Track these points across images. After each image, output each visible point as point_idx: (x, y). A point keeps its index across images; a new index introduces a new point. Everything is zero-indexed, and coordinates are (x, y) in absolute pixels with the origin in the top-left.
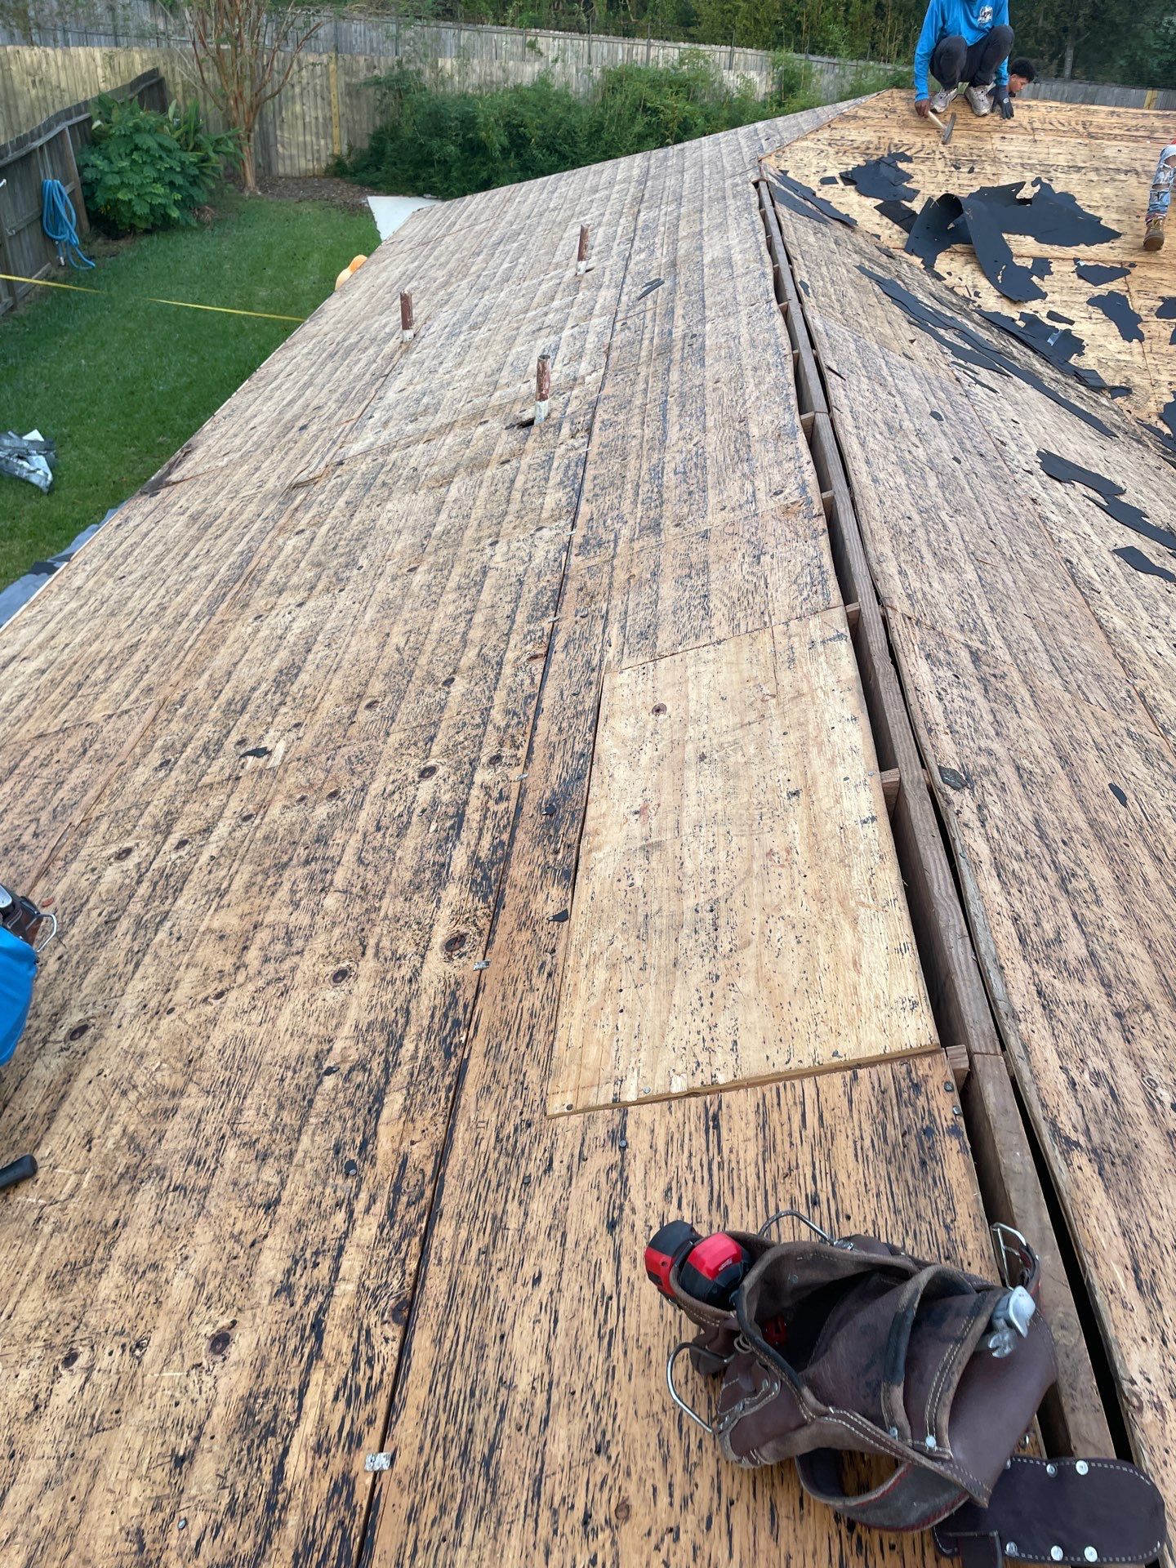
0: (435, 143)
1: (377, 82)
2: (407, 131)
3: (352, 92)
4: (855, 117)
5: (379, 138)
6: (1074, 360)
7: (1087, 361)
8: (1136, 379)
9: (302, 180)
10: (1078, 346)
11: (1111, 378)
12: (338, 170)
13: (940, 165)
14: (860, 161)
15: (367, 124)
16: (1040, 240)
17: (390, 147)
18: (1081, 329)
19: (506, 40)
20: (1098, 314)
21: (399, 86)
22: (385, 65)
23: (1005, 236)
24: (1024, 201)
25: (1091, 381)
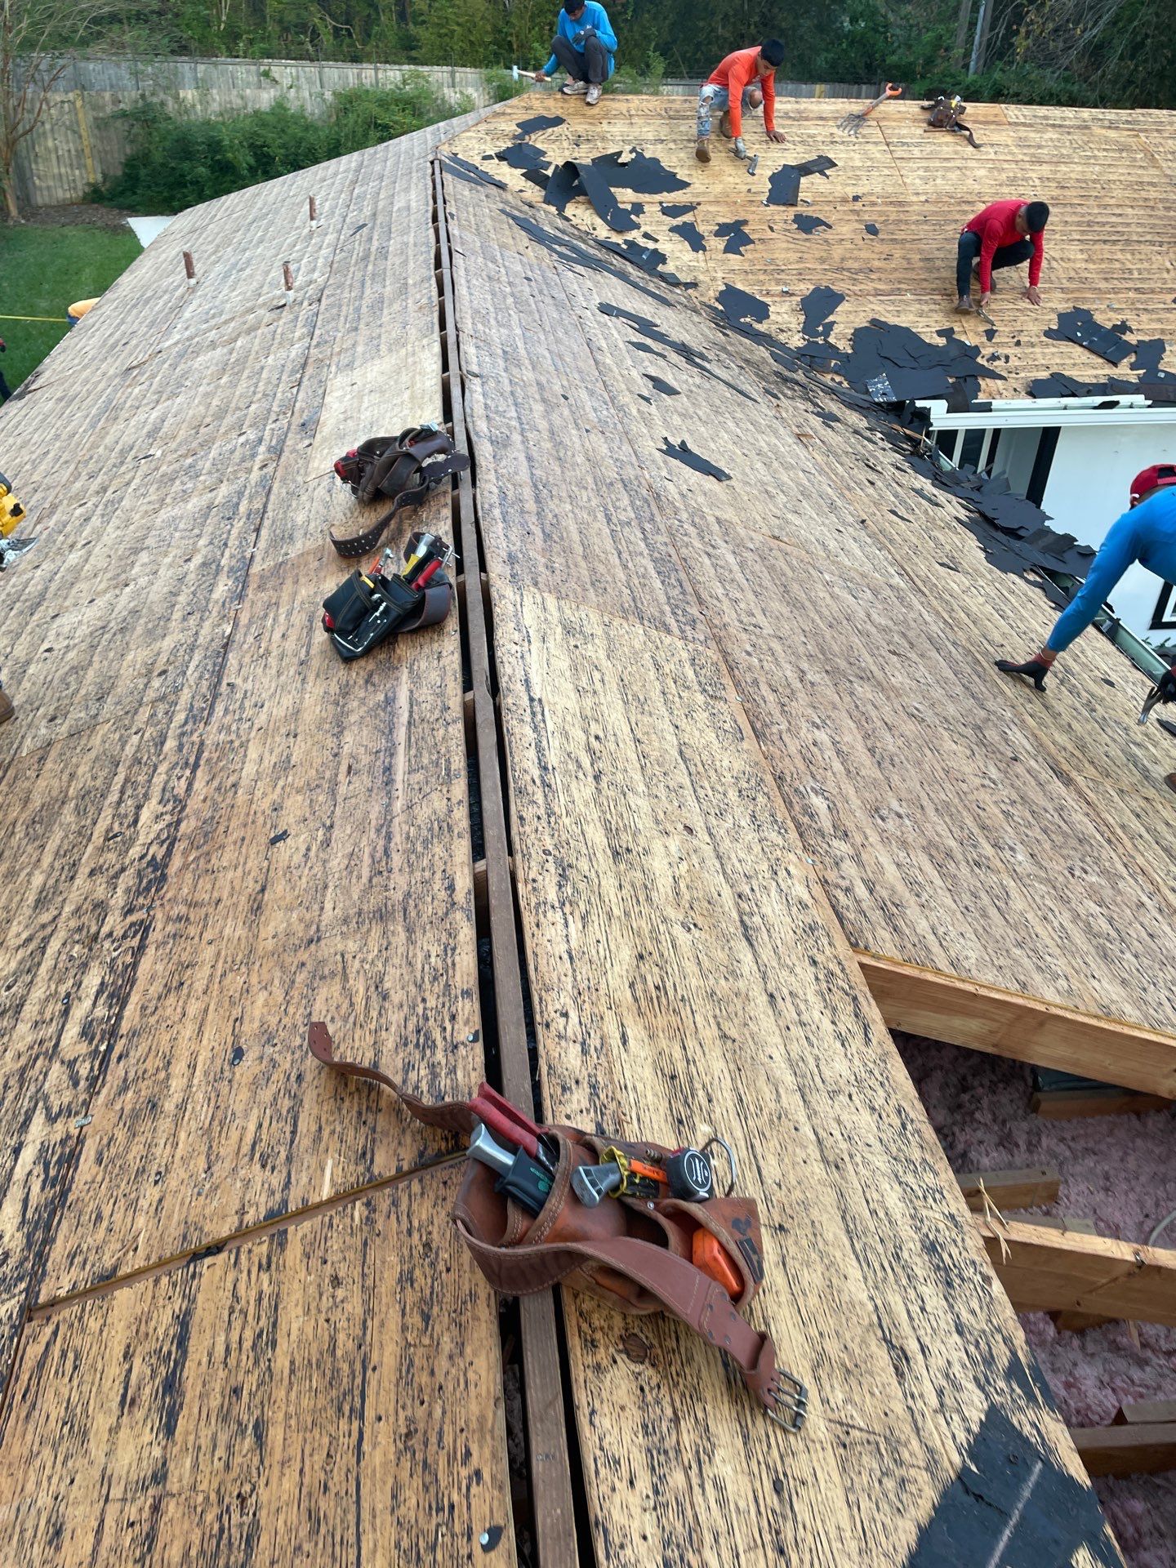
0: (186, 165)
1: (124, 115)
2: (158, 157)
3: (101, 125)
4: (504, 114)
5: (131, 164)
6: (660, 268)
7: (669, 268)
8: (701, 277)
9: (63, 207)
10: (662, 258)
11: (684, 278)
12: (96, 196)
13: (565, 144)
14: (510, 145)
15: (118, 153)
16: (636, 191)
17: (143, 172)
18: (664, 247)
19: (243, 71)
20: (676, 237)
21: (145, 117)
22: (129, 98)
23: (613, 190)
24: (624, 165)
25: (672, 281)
